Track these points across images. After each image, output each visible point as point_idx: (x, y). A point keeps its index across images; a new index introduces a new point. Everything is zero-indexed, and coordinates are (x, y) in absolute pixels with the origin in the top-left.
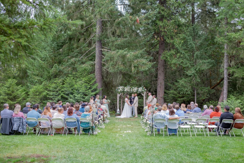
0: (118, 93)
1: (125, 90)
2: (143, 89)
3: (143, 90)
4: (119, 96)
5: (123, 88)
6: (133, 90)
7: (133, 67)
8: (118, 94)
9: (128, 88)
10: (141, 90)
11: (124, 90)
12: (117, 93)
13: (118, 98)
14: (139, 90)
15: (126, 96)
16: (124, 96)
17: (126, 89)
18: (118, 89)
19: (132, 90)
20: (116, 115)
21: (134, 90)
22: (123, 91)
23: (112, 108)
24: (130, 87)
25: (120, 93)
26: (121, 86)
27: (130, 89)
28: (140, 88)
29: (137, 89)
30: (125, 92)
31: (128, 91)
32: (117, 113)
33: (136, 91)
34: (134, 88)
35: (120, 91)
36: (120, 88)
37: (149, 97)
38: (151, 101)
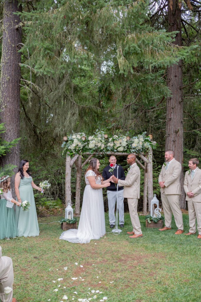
0: (69, 155)
1: (91, 145)
2: (147, 140)
3: (147, 145)
4: (72, 162)
5: (84, 139)
6: (115, 145)
7: (122, 57)
8: (68, 159)
9: (100, 139)
10: (141, 144)
11: (88, 144)
12: (65, 153)
13: (68, 170)
14: (134, 145)
15: (91, 163)
16: (85, 163)
17: (92, 140)
18: (67, 141)
19: (111, 144)
20: (62, 224)
21: (118, 144)
22: (84, 147)
23: (55, 192)
24: (106, 136)
25: (74, 153)
26: (79, 133)
27: (107, 140)
28: (137, 139)
29: (127, 142)
30: (90, 149)
31: (100, 148)
32: (65, 220)
33: (124, 147)
34: (119, 137)
35: (76, 147)
36: (74, 139)
37: (165, 166)
38: (176, 178)
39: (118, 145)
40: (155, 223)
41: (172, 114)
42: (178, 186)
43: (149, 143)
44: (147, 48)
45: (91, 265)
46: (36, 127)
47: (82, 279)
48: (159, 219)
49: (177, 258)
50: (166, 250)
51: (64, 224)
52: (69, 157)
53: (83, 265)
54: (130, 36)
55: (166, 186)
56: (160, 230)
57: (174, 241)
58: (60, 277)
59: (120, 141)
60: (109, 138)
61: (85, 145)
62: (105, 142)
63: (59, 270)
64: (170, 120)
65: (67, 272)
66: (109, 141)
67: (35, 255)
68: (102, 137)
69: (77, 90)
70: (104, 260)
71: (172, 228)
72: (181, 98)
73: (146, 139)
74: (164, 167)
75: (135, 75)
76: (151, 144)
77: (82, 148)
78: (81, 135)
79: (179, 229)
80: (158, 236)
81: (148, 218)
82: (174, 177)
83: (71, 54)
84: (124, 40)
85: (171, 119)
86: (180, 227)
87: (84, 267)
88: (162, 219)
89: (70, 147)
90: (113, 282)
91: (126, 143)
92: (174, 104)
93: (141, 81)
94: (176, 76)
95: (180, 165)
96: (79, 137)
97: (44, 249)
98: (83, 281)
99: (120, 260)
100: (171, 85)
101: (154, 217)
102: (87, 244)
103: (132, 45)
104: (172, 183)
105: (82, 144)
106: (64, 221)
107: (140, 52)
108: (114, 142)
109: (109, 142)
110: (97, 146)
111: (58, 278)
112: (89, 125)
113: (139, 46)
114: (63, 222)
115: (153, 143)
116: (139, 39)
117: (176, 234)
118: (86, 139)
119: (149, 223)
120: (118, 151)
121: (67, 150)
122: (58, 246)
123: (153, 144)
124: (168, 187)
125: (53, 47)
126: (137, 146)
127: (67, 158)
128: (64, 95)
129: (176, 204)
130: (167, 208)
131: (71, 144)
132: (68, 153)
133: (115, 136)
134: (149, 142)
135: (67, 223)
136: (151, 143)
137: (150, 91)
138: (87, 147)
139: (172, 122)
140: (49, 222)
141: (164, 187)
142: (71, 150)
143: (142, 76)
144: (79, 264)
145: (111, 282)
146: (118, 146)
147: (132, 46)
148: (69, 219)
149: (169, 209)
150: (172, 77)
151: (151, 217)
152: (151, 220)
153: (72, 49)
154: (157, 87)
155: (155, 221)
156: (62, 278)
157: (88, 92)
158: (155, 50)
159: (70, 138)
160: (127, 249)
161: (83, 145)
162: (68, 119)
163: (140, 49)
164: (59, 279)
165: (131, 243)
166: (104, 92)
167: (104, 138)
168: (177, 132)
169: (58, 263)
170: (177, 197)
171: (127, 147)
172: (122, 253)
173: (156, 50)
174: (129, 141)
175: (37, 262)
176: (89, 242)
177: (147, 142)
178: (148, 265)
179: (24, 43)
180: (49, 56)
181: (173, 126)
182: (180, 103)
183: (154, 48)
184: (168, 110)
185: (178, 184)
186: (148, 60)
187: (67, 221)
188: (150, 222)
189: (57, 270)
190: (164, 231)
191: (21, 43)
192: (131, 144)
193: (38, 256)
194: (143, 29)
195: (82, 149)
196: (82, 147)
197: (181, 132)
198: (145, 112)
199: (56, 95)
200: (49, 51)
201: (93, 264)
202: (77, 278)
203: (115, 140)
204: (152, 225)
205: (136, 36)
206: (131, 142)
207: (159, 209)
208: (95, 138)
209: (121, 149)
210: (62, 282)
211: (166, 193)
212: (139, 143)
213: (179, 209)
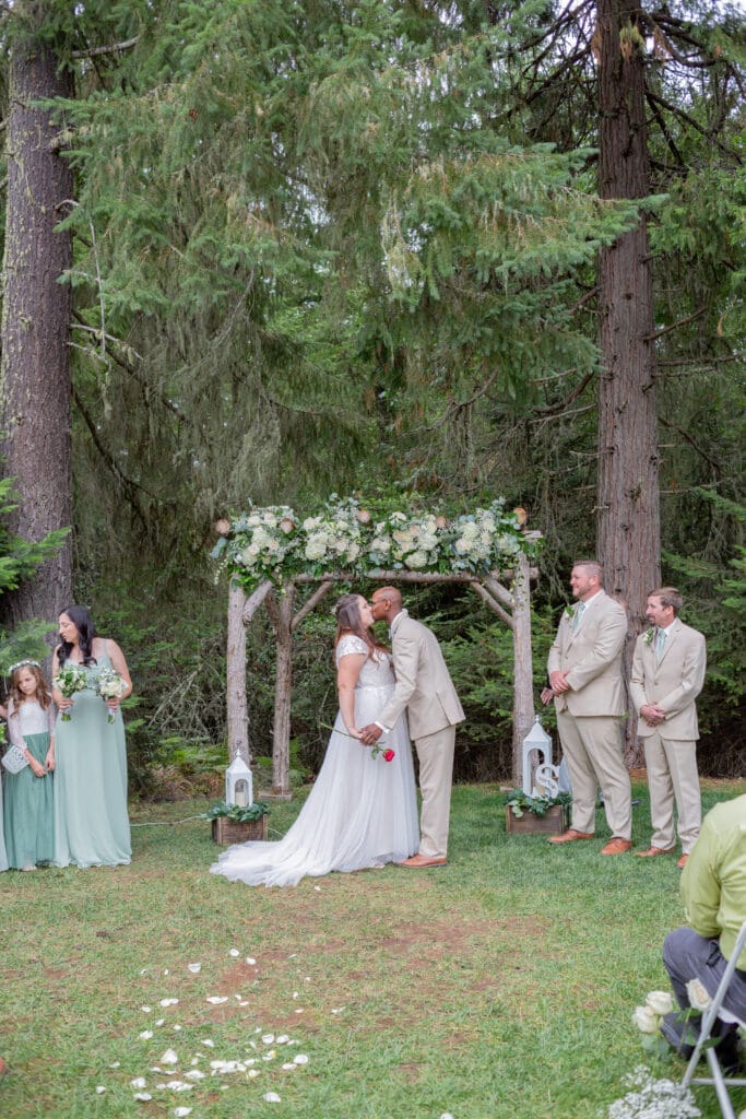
0: (237, 583)
1: (314, 550)
2: (508, 526)
3: (508, 543)
4: (249, 610)
5: (287, 528)
6: (395, 546)
7: (401, 245)
8: (236, 596)
9: (343, 525)
10: (486, 539)
11: (303, 544)
13: (237, 638)
14: (463, 546)
16: (304, 611)
17: (316, 531)
18: (230, 536)
19: (381, 544)
20: (215, 822)
21: (405, 541)
22: (289, 554)
24: (365, 516)
25: (255, 575)
26: (270, 508)
27: (368, 529)
28: (472, 524)
29: (437, 535)
30: (311, 562)
31: (344, 556)
32: (223, 809)
33: (429, 553)
34: (409, 518)
35: (260, 555)
36: (254, 526)
37: (571, 615)
38: (609, 659)
39: (407, 547)
40: (538, 817)
41: (618, 433)
42: (616, 686)
43: (514, 539)
44: (486, 209)
45: (285, 956)
46: (137, 486)
47: (243, 1000)
48: (551, 804)
49: (582, 934)
50: (555, 908)
51: (219, 823)
52: (240, 591)
53: (257, 959)
54: (424, 171)
55: (575, 688)
56: (553, 839)
57: (592, 878)
58: (170, 996)
59: (413, 532)
60: (375, 523)
61: (294, 548)
62: (362, 535)
63: (173, 973)
64: (612, 453)
65: (196, 980)
66: (376, 533)
67: (104, 926)
68: (350, 520)
69: (282, 353)
70: (334, 942)
71: (597, 835)
72: (647, 374)
73: (505, 522)
74: (568, 619)
75: (470, 299)
76: (522, 539)
77: (281, 558)
78: (278, 513)
79: (616, 834)
80: (541, 862)
81: (513, 799)
82: (601, 656)
83: (223, 237)
84: (405, 186)
85: (613, 448)
86: (621, 830)
87: (259, 964)
88: (564, 801)
89: (239, 557)
90: (341, 1009)
91: (436, 540)
92: (623, 395)
93: (490, 322)
94: (629, 297)
95: (623, 612)
96: (271, 521)
97: (138, 908)
98: (243, 1008)
99: (388, 940)
100: (612, 329)
101: (533, 797)
102: (290, 889)
103: (430, 203)
104: (596, 676)
105: (281, 543)
106: (222, 814)
107: (460, 224)
108: (391, 536)
109: (376, 537)
110: (335, 551)
111: (163, 996)
112: (327, 475)
113: (458, 206)
114: (215, 815)
115: (531, 536)
116: (455, 178)
117: (604, 852)
118: (294, 528)
119: (518, 816)
120: (406, 568)
121: (232, 567)
122: (185, 897)
123: (530, 541)
124: (582, 689)
125: (163, 217)
126: (471, 551)
127: (231, 594)
128: (234, 374)
129: (608, 747)
130: (578, 764)
131: (245, 547)
132: (236, 575)
133: (394, 514)
134: (513, 534)
135: (232, 820)
136: (523, 536)
137: (524, 354)
138: (298, 553)
139: (618, 460)
140: (178, 820)
141: (568, 691)
142: (245, 567)
143: (494, 304)
144: (245, 953)
145: (335, 1011)
146: (405, 551)
147: (431, 207)
148: (237, 807)
149: (586, 769)
150: (616, 300)
151: (524, 796)
152: (523, 808)
153: (225, 220)
154: (547, 340)
155: (538, 810)
156: (177, 997)
157: (335, 356)
158: (513, 215)
159: (239, 524)
160: (422, 906)
161: (283, 550)
162: (243, 457)
163: (458, 216)
164: (166, 1003)
165: (440, 886)
166: (378, 358)
167: (356, 523)
168: (634, 495)
169: (176, 952)
170: (614, 727)
171: (439, 554)
172: (397, 919)
173: (516, 216)
174: (446, 531)
175: (106, 947)
176: (295, 884)
177: (506, 535)
178: (477, 956)
179: (76, 200)
180: (152, 248)
181: (621, 476)
182: (644, 391)
183: (509, 209)
184: (604, 415)
185: (617, 678)
186: (487, 253)
187: (228, 812)
188: (520, 814)
189: (166, 972)
190: (568, 843)
191: (68, 201)
192: (453, 542)
193: (110, 929)
194: (470, 144)
195: (283, 562)
196: (283, 557)
197: (650, 496)
198: (529, 427)
199: (198, 374)
200: (148, 231)
201: (292, 953)
202: (225, 999)
203: (394, 528)
204: (527, 824)
205: (448, 168)
206: (452, 536)
207: (553, 767)
208: (325, 523)
209: (418, 560)
210: (170, 1011)
211: (574, 712)
212: (479, 536)
213: (619, 765)
